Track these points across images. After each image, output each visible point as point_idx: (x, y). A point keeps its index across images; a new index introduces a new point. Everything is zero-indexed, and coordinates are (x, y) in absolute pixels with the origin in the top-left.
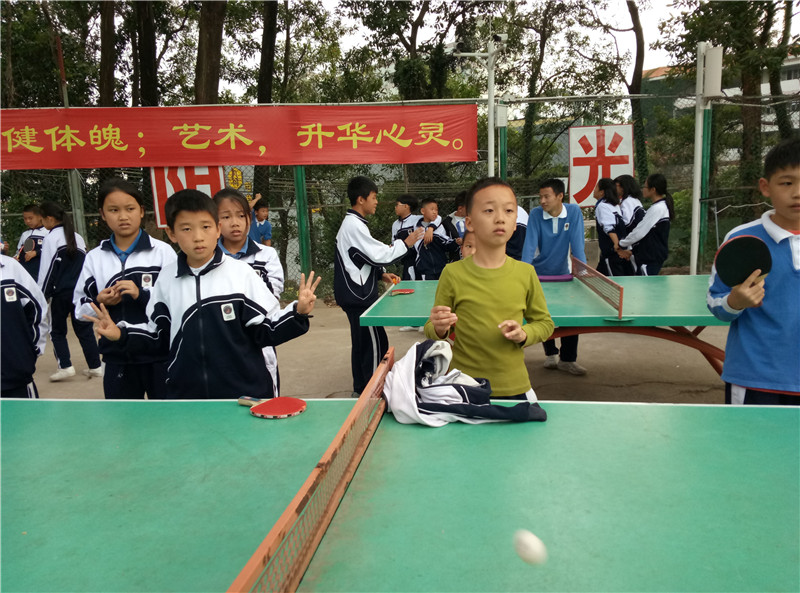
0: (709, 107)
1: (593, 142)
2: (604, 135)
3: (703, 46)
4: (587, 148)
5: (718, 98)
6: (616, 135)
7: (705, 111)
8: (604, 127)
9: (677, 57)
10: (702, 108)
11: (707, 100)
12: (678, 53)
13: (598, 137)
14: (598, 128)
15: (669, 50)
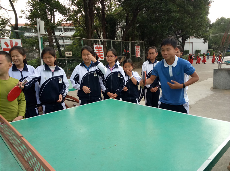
0: (42, 37)
1: (9, 44)
2: (12, 42)
3: (38, 20)
4: (7, 46)
5: (44, 35)
6: (16, 42)
7: (41, 37)
8: (12, 40)
9: (30, 21)
10: (40, 37)
11: (41, 34)
12: (30, 20)
13: (10, 42)
14: (10, 40)
15: (27, 19)
